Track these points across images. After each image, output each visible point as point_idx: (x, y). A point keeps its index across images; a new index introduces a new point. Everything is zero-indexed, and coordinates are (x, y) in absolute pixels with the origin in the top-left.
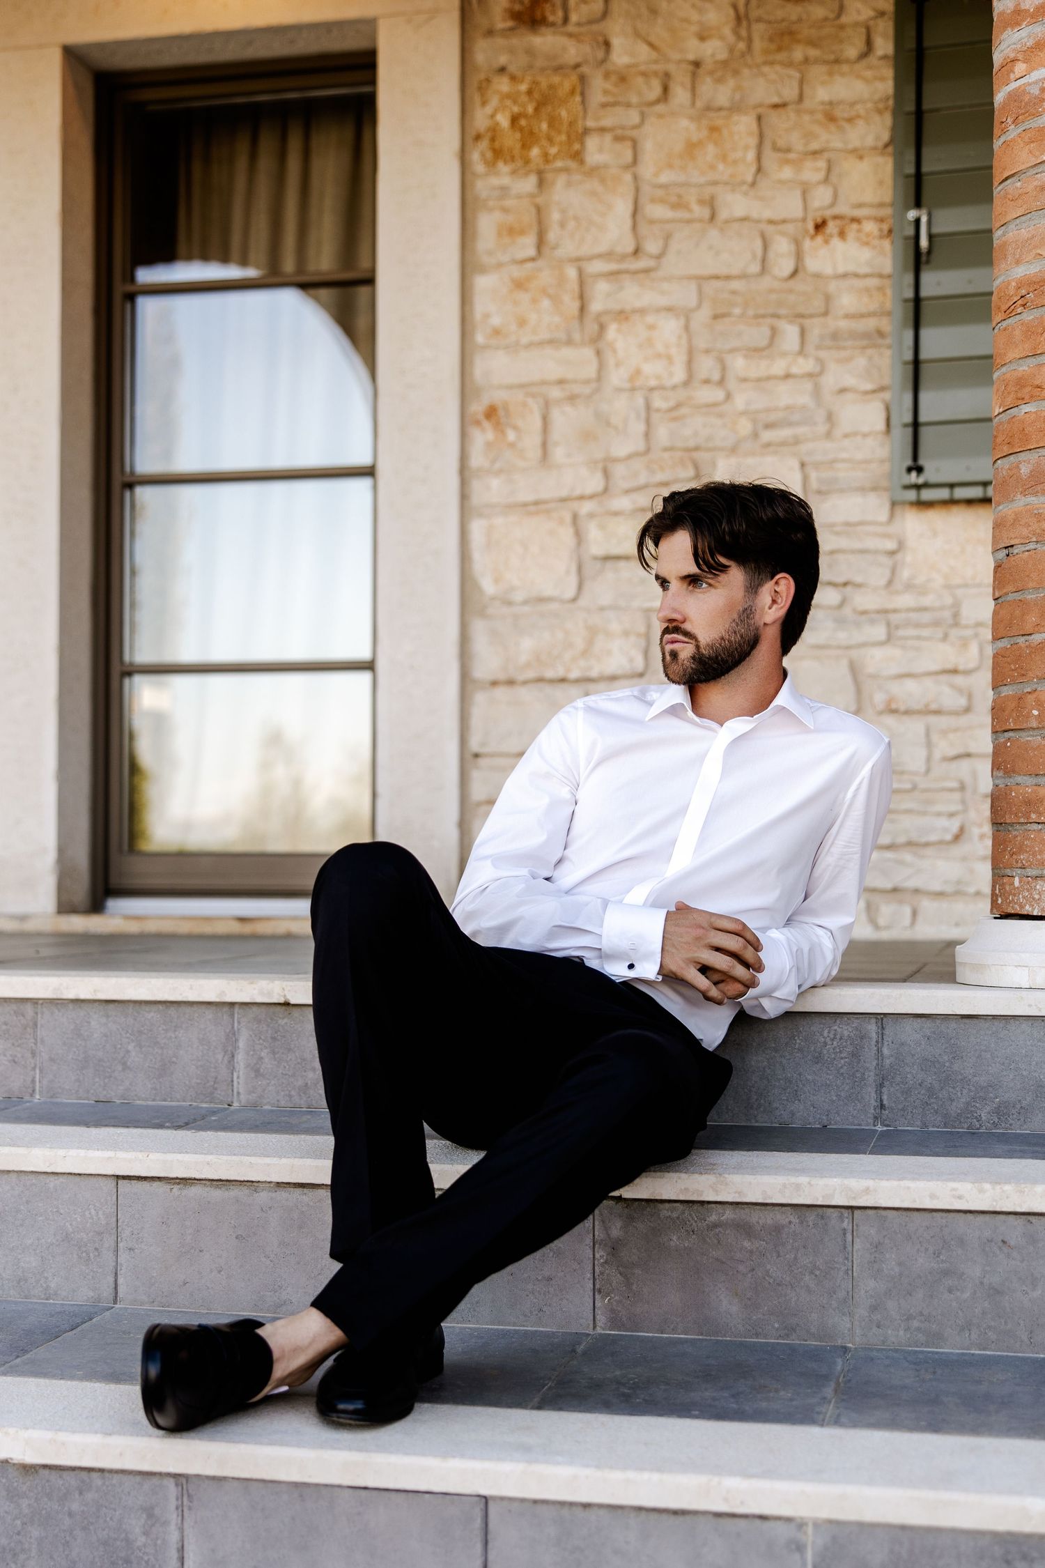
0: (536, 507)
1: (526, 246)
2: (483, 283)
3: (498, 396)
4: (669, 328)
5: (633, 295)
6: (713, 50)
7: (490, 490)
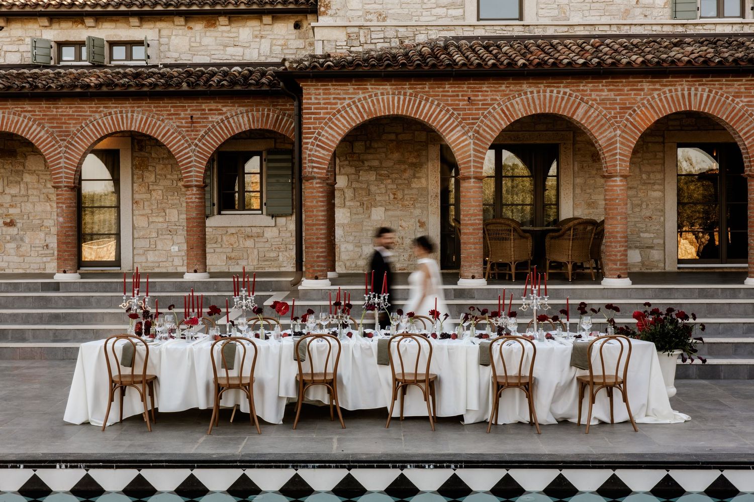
0: (143, 215)
1: (141, 180)
2: (135, 185)
3: (137, 200)
4: (160, 192)
5: (155, 187)
6: (165, 156)
7: (136, 212)
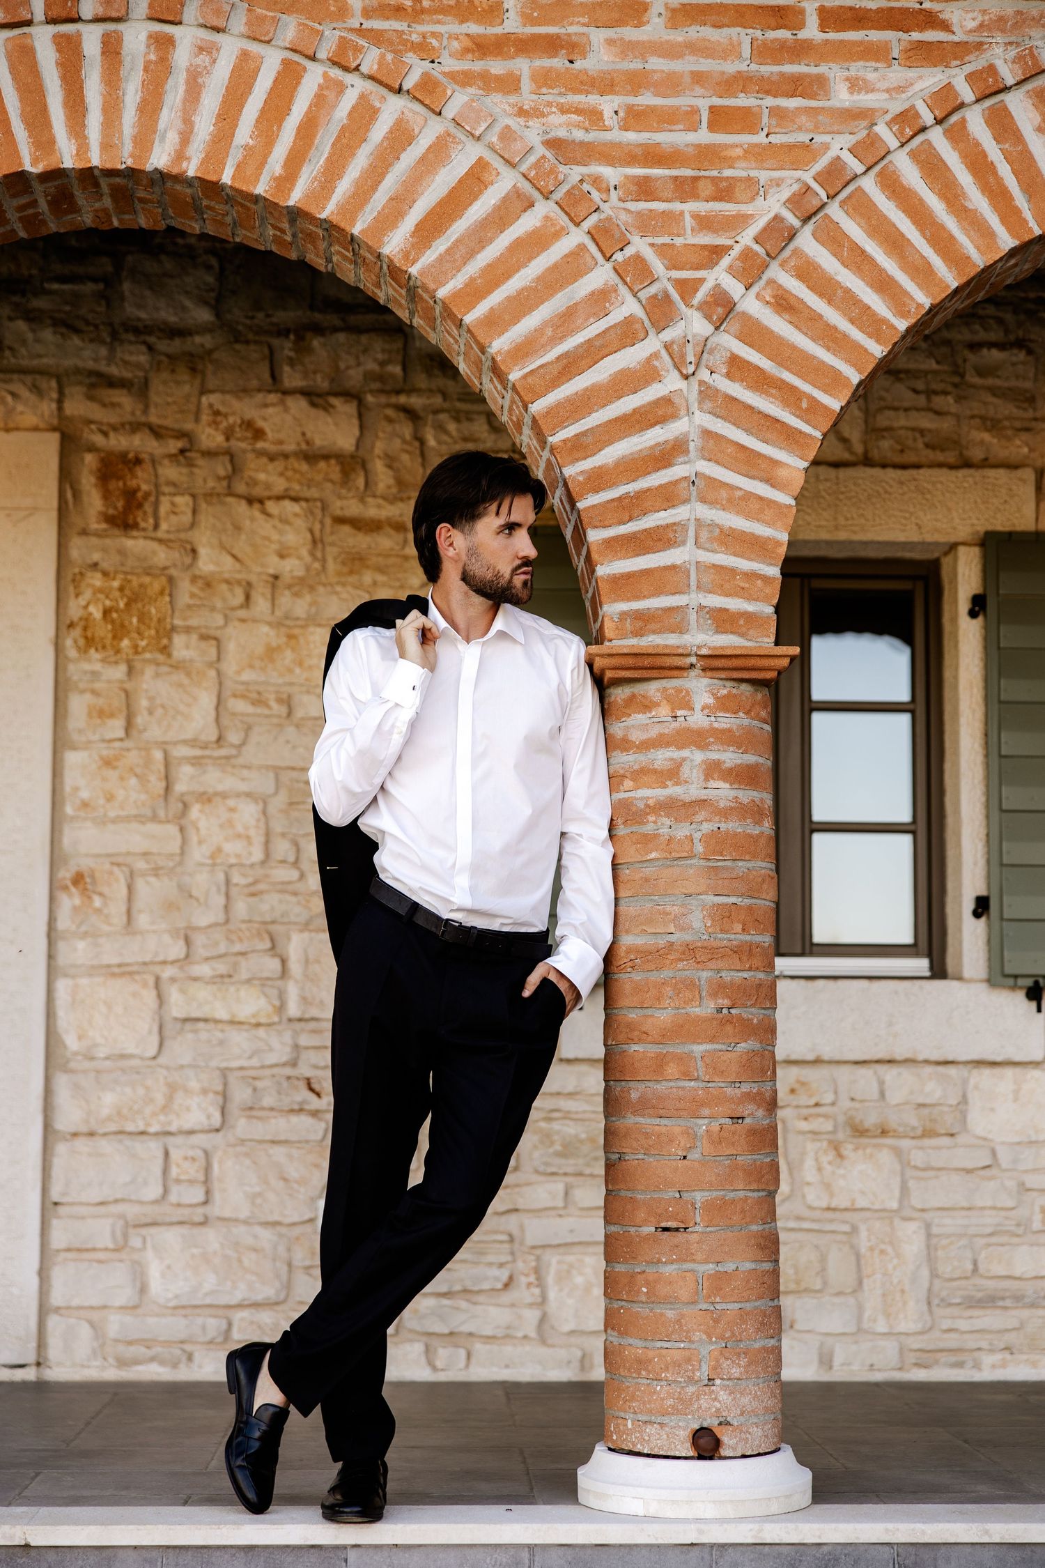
0: (122, 971)
1: (116, 727)
2: (73, 759)
3: (85, 864)
4: (248, 813)
5: (215, 779)
6: (291, 567)
7: (76, 952)
